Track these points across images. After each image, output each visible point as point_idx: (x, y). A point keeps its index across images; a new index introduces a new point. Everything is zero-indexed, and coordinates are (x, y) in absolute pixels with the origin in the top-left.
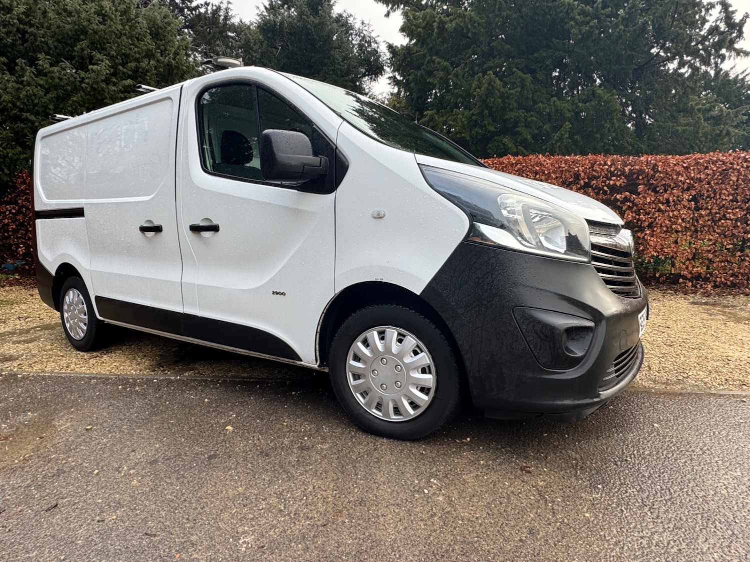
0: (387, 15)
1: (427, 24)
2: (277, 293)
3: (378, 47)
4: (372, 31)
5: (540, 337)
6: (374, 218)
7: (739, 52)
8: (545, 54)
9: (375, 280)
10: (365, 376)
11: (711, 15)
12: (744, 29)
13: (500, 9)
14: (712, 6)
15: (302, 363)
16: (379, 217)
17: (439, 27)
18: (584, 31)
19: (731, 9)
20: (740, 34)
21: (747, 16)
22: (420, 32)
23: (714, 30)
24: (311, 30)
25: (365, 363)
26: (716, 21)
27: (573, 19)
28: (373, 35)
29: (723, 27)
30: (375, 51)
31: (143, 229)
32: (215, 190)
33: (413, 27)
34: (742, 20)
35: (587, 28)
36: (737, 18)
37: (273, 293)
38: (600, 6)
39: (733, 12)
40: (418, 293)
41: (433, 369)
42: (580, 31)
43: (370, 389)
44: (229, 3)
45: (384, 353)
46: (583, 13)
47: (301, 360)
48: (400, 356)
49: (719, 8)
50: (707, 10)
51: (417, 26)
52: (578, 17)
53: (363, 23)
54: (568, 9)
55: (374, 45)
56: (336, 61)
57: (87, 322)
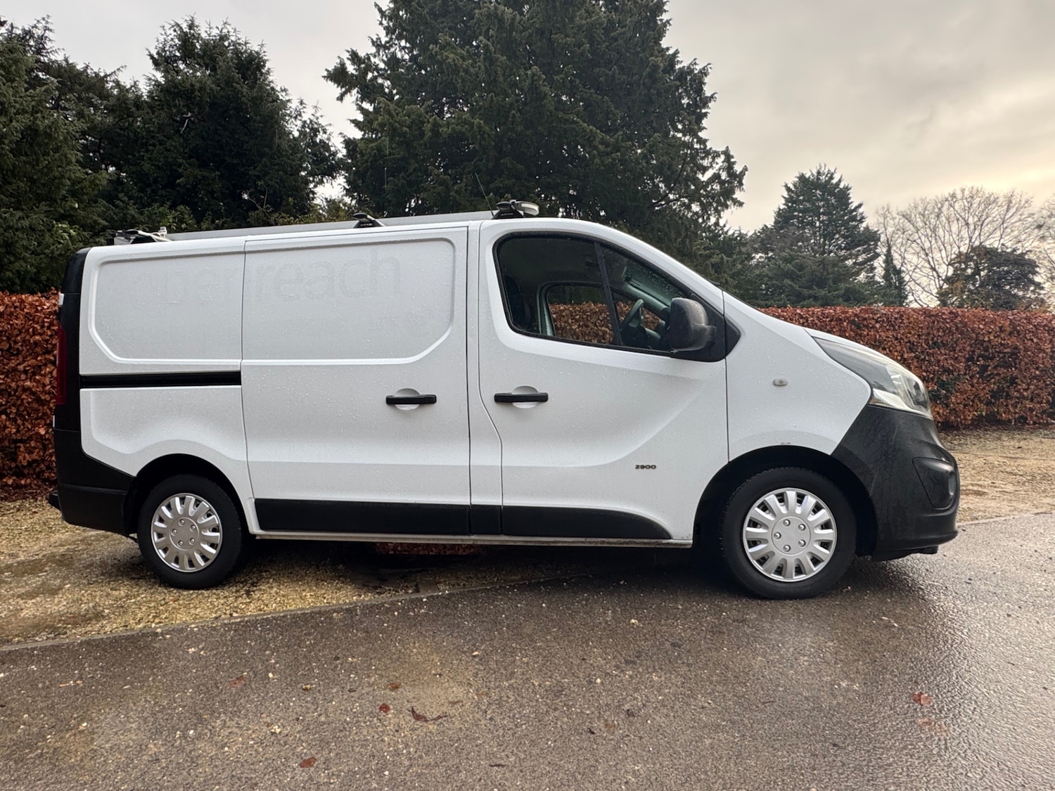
0: (341, 98)
1: (412, 122)
2: (643, 467)
3: (329, 139)
4: (322, 116)
5: (933, 482)
6: (775, 385)
7: (736, 202)
8: (559, 181)
9: (779, 444)
10: (766, 541)
11: (717, 163)
12: (744, 181)
13: (513, 122)
14: (717, 155)
15: (671, 541)
16: (781, 384)
17: (432, 130)
18: (606, 162)
19: (732, 160)
20: (741, 184)
21: (745, 169)
22: (406, 132)
23: (716, 177)
24: (247, 104)
25: (766, 527)
26: (720, 169)
27: (596, 148)
28: (322, 122)
29: (724, 176)
30: (325, 146)
31: (391, 401)
32: (541, 353)
33: (397, 124)
34: (741, 173)
35: (610, 160)
36: (738, 168)
37: (637, 467)
38: (620, 138)
39: (734, 163)
40: (829, 453)
41: (833, 524)
42: (602, 162)
43: (773, 553)
44: (46, 29)
45: (787, 515)
46: (603, 142)
47: (670, 538)
48: (803, 516)
49: (723, 157)
50: (713, 158)
51: (402, 124)
52: (600, 146)
53: (301, 103)
54: (590, 137)
55: (321, 136)
56: (284, 153)
57: (219, 541)
